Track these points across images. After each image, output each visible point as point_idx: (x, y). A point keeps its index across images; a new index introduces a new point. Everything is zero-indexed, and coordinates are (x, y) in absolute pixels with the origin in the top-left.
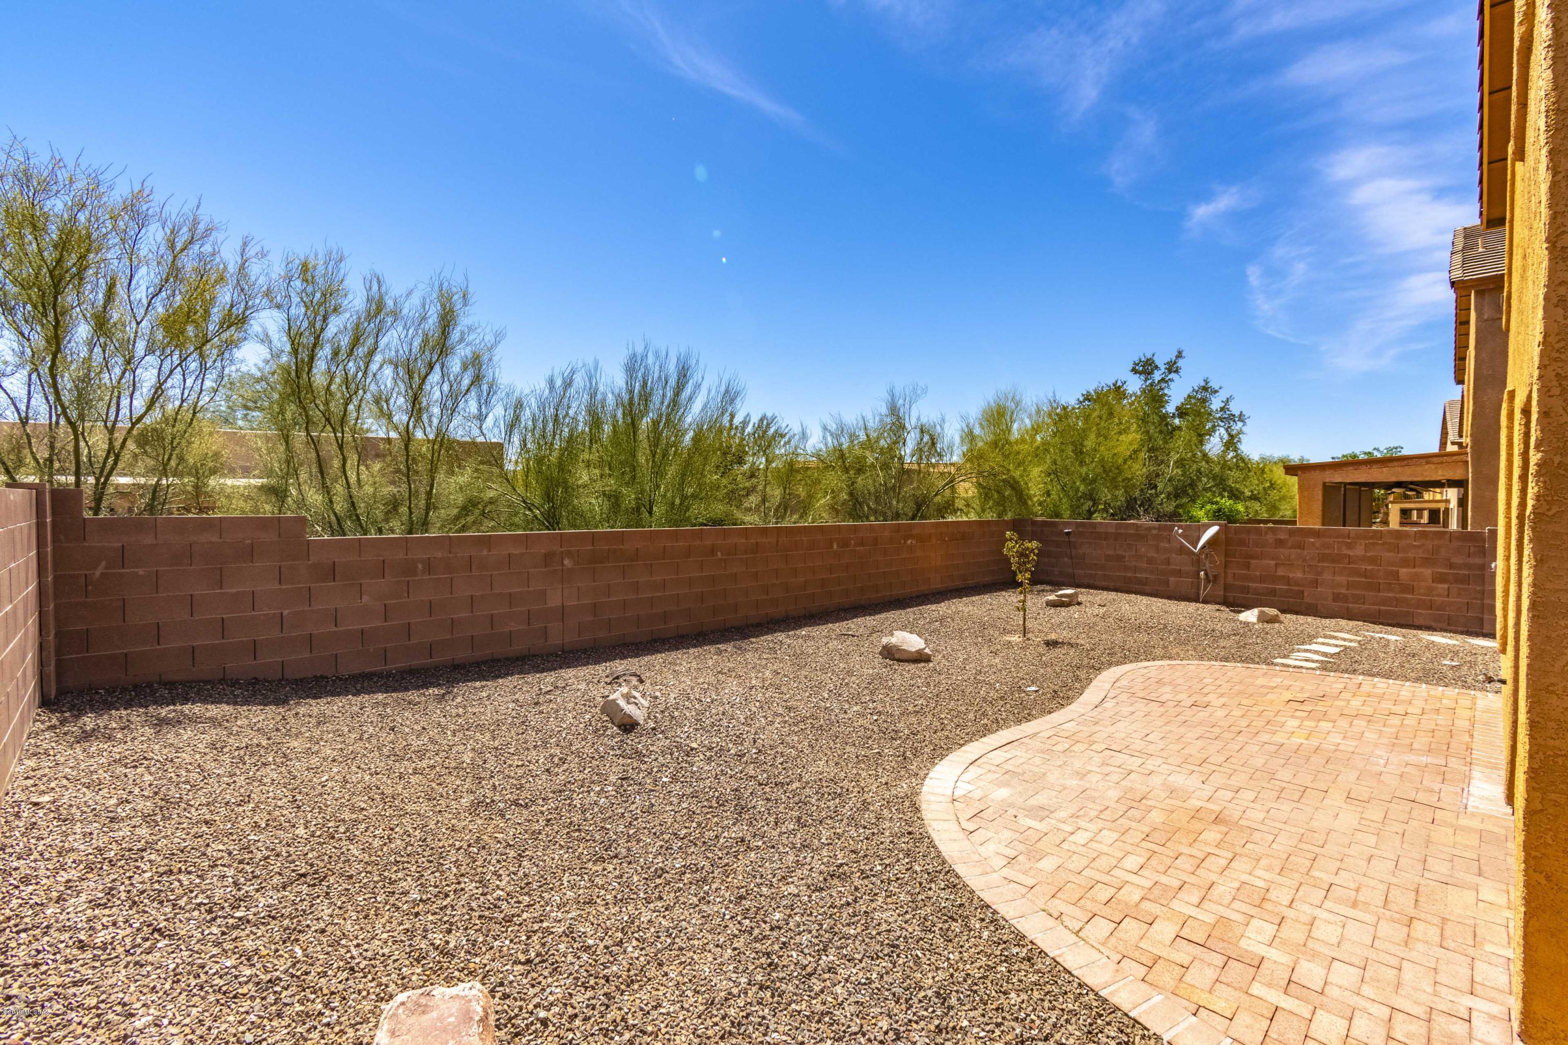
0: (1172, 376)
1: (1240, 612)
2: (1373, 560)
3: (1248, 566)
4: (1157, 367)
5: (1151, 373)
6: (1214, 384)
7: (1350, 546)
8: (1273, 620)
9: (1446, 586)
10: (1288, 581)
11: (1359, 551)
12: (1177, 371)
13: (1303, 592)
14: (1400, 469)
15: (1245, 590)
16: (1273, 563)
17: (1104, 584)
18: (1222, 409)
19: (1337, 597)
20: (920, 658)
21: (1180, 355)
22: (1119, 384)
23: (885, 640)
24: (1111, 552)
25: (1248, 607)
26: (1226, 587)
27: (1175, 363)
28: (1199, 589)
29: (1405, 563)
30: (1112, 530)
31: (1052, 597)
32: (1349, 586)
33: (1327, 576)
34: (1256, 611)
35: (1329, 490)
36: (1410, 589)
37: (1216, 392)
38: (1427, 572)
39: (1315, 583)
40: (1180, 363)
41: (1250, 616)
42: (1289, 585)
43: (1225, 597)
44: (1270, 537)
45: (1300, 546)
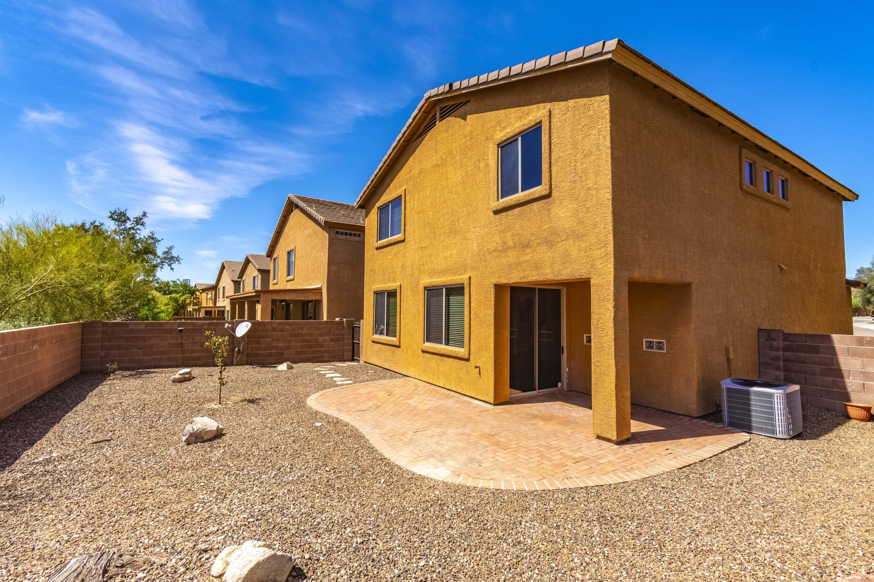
0: (139, 227)
1: (276, 367)
2: (311, 335)
3: (258, 343)
4: (129, 219)
5: (125, 221)
6: (157, 236)
7: (302, 329)
8: (291, 368)
9: (333, 343)
10: (277, 348)
11: (305, 331)
12: (143, 224)
13: (283, 353)
15: (257, 355)
16: (270, 340)
18: (166, 253)
19: (297, 353)
21: (145, 215)
22: (97, 224)
24: (174, 342)
25: (281, 363)
26: (248, 355)
27: (141, 219)
28: (233, 358)
29: (321, 335)
32: (302, 347)
33: (293, 344)
34: (285, 364)
36: (321, 346)
37: (159, 241)
38: (328, 338)
39: (288, 348)
40: (145, 220)
41: (283, 367)
42: (277, 350)
43: (247, 360)
44: (269, 327)
45: (282, 330)
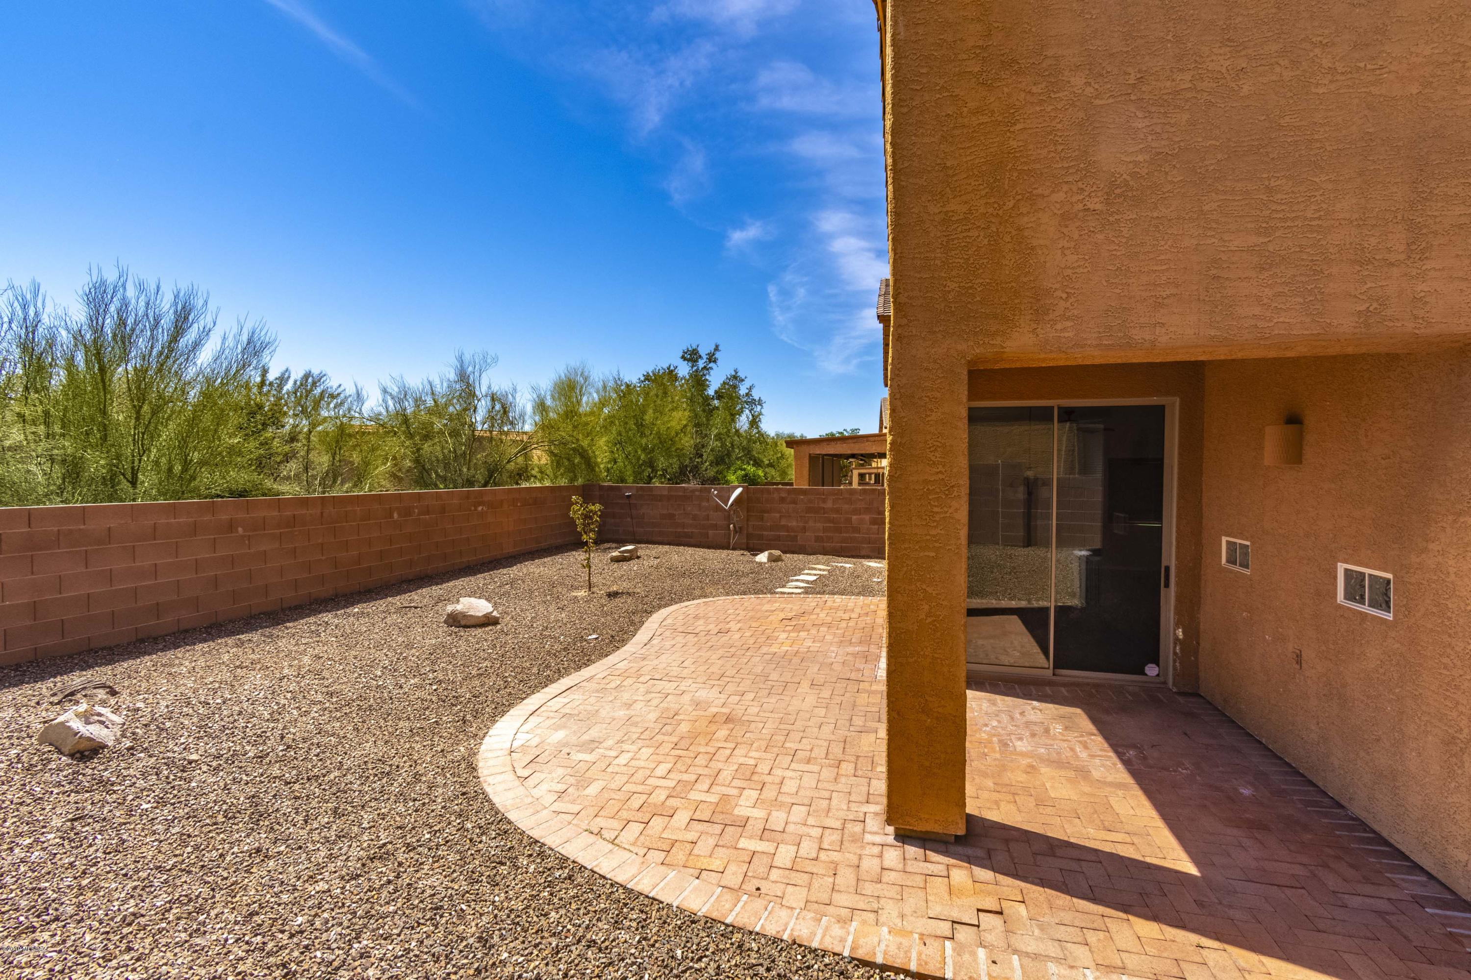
0: (711, 365)
1: (756, 555)
2: (838, 511)
3: (762, 519)
4: (700, 357)
5: (696, 361)
6: (741, 374)
7: (824, 501)
8: (777, 559)
9: (876, 527)
10: (787, 528)
11: (829, 505)
12: (715, 362)
13: (797, 536)
14: (852, 445)
15: (760, 537)
16: (778, 515)
17: (660, 539)
18: (747, 394)
19: (818, 539)
20: (488, 621)
21: (717, 348)
22: (672, 368)
23: (450, 608)
24: (665, 512)
25: (762, 551)
26: (749, 536)
27: (714, 354)
28: (729, 539)
29: (856, 512)
30: (666, 493)
31: (615, 554)
32: (825, 530)
33: (811, 524)
34: (766, 553)
35: (813, 459)
36: (857, 530)
37: (743, 380)
38: (867, 517)
39: (804, 529)
40: (718, 355)
41: (763, 557)
42: (788, 531)
43: (748, 544)
44: (776, 496)
45: (794, 502)
